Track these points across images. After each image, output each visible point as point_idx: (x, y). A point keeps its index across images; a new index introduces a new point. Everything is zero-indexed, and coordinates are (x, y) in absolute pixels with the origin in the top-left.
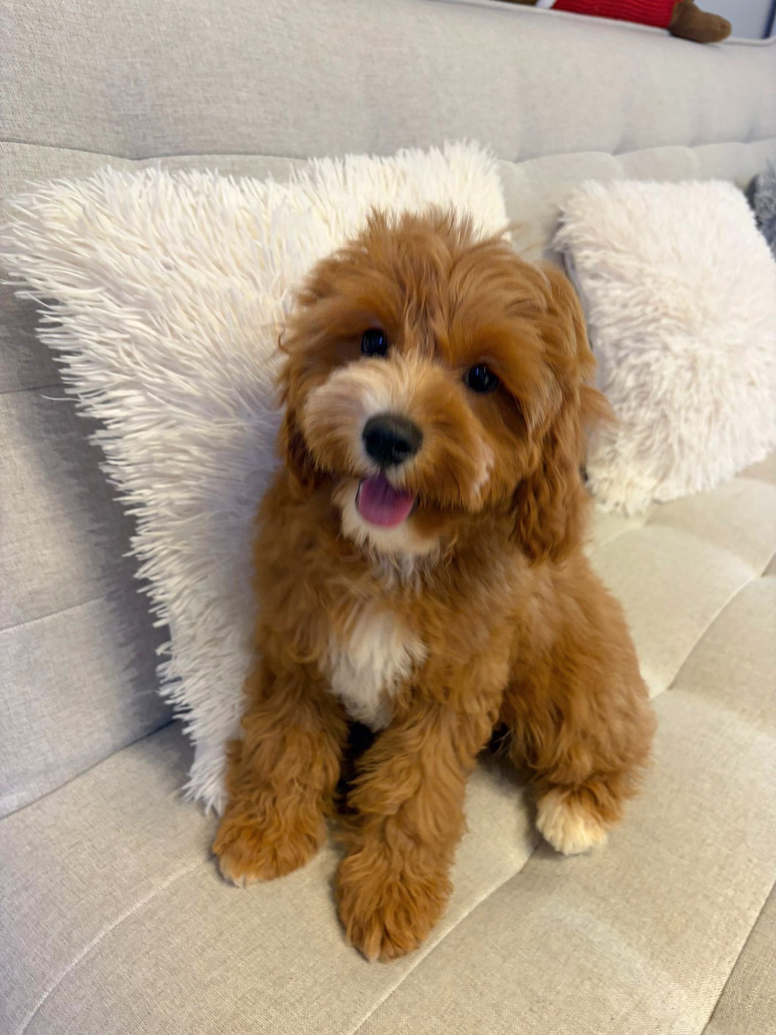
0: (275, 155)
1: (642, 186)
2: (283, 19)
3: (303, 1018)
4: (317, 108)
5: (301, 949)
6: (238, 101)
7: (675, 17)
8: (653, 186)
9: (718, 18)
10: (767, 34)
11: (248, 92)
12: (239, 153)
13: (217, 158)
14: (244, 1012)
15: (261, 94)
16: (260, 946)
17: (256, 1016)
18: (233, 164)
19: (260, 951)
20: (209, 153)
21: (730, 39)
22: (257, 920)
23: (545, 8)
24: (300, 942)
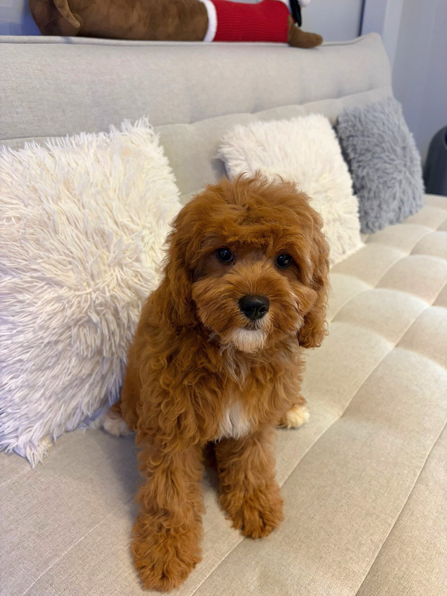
0: (41, 136)
1: (266, 125)
2: (41, 71)
3: (51, 541)
4: (64, 111)
5: (55, 512)
6: (17, 113)
7: (289, 37)
8: (273, 124)
9: (314, 35)
10: (360, 33)
11: (22, 108)
12: (20, 137)
13: (9, 141)
14: (23, 541)
15: (30, 108)
16: (35, 513)
17: (29, 543)
18: (17, 143)
19: (35, 515)
20: (3, 139)
21: (324, 43)
22: (35, 501)
23: (208, 42)
24: (55, 509)
